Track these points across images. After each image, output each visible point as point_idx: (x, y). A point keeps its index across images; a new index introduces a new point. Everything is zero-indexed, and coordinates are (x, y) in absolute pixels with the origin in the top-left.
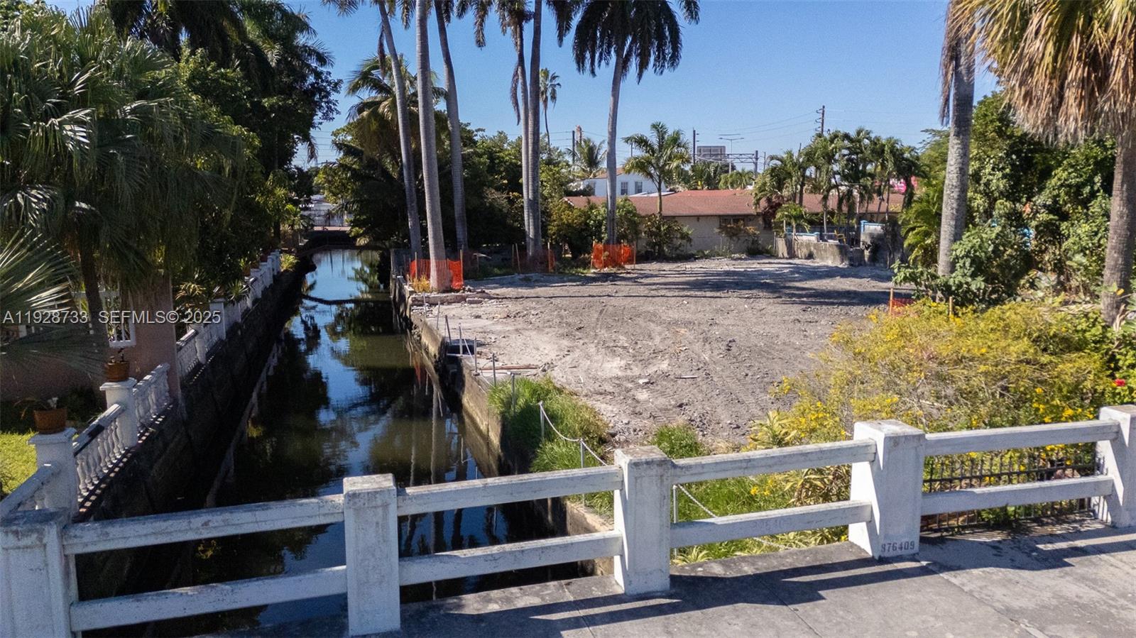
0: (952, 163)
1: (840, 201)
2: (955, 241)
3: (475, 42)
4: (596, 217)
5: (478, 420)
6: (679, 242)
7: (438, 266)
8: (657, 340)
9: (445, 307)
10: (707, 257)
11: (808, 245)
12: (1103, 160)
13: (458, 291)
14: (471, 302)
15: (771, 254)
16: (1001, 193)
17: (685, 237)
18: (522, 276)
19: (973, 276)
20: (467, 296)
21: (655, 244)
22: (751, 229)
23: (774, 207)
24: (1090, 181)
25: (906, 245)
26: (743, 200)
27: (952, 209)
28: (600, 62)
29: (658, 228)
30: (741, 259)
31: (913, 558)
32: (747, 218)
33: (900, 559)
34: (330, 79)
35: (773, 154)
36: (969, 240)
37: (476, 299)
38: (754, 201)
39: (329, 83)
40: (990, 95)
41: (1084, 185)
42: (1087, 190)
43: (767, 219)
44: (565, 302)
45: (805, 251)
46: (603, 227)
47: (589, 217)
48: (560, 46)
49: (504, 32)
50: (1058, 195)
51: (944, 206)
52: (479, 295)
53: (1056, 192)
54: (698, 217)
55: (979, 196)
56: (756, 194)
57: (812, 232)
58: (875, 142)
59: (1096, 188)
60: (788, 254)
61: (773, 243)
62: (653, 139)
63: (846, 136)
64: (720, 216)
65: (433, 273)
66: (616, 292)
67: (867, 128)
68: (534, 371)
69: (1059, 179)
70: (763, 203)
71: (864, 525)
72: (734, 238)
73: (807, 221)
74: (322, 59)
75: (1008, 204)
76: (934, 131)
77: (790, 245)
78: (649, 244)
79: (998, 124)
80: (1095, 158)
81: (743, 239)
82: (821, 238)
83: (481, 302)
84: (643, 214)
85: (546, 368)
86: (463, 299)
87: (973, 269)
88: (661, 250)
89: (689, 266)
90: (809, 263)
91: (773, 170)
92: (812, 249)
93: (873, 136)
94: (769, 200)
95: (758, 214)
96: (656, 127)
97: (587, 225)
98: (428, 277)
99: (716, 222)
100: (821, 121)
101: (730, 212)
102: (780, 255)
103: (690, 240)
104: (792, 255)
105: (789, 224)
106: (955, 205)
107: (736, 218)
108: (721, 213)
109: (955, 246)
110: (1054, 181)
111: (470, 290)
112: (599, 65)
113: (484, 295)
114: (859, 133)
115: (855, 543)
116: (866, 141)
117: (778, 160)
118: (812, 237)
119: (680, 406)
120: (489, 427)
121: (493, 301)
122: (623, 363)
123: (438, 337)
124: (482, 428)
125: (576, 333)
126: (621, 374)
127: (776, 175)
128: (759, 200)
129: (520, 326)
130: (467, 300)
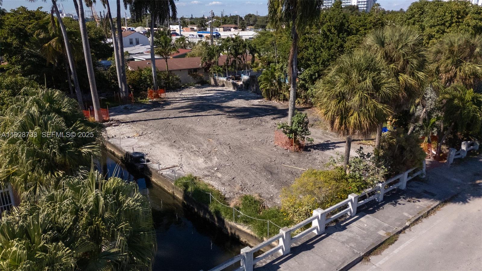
2: (293, 116)
4: (144, 75)
6: (176, 82)
7: (98, 113)
8: (205, 145)
11: (223, 81)
15: (209, 84)
17: (177, 79)
20: (113, 123)
21: (167, 83)
22: (201, 75)
23: (209, 65)
25: (260, 88)
26: (198, 63)
31: (324, 233)
32: (199, 69)
33: (322, 234)
37: (116, 124)
42: (314, 77)
43: (206, 70)
45: (222, 84)
46: (148, 80)
47: (141, 76)
54: (180, 70)
55: (283, 74)
56: (202, 61)
57: (224, 76)
61: (208, 79)
63: (232, 39)
64: (188, 69)
65: (96, 115)
66: (169, 115)
67: (239, 36)
68: (178, 168)
69: (306, 73)
70: (204, 64)
71: (316, 230)
72: (196, 78)
77: (215, 81)
80: (317, 70)
81: (198, 78)
82: (227, 79)
83: (119, 125)
84: (160, 70)
85: (181, 166)
87: (298, 125)
90: (224, 88)
91: (208, 52)
92: (224, 83)
94: (206, 63)
95: (203, 68)
97: (141, 79)
98: (94, 116)
99: (187, 72)
101: (192, 68)
102: (212, 84)
103: (180, 81)
104: (216, 85)
105: (214, 73)
107: (196, 70)
108: (189, 68)
109: (293, 118)
111: (112, 120)
112: (143, 18)
113: (119, 122)
114: (236, 37)
115: (314, 233)
116: (240, 41)
118: (225, 79)
119: (233, 179)
120: (174, 192)
121: (123, 124)
122: (202, 159)
123: (123, 151)
124: (169, 191)
125: (175, 144)
126: (206, 166)
127: (210, 55)
128: (203, 63)
129: (150, 141)
130: (113, 125)
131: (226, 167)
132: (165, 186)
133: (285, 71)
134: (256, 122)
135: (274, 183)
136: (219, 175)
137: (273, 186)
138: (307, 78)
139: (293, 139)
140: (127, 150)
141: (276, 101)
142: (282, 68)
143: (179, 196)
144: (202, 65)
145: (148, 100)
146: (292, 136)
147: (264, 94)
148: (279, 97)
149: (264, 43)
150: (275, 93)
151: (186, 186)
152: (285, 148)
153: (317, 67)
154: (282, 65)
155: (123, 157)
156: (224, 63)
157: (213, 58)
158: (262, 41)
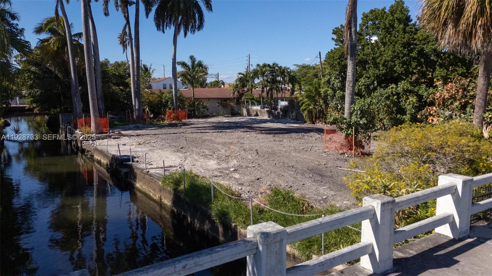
0: (350, 72)
1: (268, 93)
2: (352, 104)
3: (103, 14)
4: (165, 98)
5: (151, 194)
6: (202, 110)
7: (95, 121)
8: (223, 151)
9: (101, 141)
10: (214, 116)
11: (257, 110)
12: (379, 75)
13: (107, 133)
14: (114, 138)
15: (241, 115)
16: (339, 88)
17: (204, 107)
18: (134, 125)
19: (361, 118)
20: (112, 135)
21: (192, 110)
22: (232, 104)
23: (241, 95)
24: (373, 83)
25: (301, 109)
26: (227, 91)
27: (350, 91)
28: (166, 27)
29: (194, 103)
30: (228, 117)
32: (229, 99)
33: (466, 238)
34: (18, 27)
35: (240, 72)
36: (360, 103)
37: (116, 136)
38: (232, 92)
39: (17, 29)
40: (333, 49)
41: (370, 84)
42: (372, 86)
43: (238, 100)
44: (164, 136)
45: (255, 113)
46: (169, 103)
47: (161, 98)
48: (147, 18)
49: (117, 10)
50: (361, 89)
51: (346, 89)
52: (117, 135)
53: (361, 87)
54: (209, 99)
56: (234, 89)
57: (258, 105)
58: (280, 68)
59: (375, 86)
60: (247, 114)
61: (240, 109)
62: (189, 63)
63: (269, 65)
64: (218, 99)
65: (93, 124)
66: (186, 131)
67: (277, 63)
68: (175, 169)
69: (362, 83)
70: (236, 93)
71: (447, 225)
72: (226, 108)
73: (256, 101)
74: (13, 17)
75: (341, 92)
76: (297, 65)
77: (248, 111)
78: (189, 110)
79: (338, 60)
80: (377, 74)
81: (229, 108)
82: (261, 108)
83: (120, 138)
84: (186, 97)
85: (180, 166)
86: (110, 137)
87: (361, 115)
88: (194, 113)
89: (210, 120)
90: (258, 118)
91: (241, 78)
92: (258, 112)
93: (279, 66)
94: (238, 92)
95: (234, 98)
96: (192, 58)
97: (162, 101)
98: (90, 126)
99: (217, 101)
100: (249, 60)
101: (222, 97)
102: (244, 115)
103: (208, 109)
104: (249, 114)
105: (247, 102)
106: (351, 89)
107: (225, 100)
108: (218, 97)
109: (353, 106)
110: (360, 83)
111: (112, 132)
112: (166, 29)
113: (120, 134)
114: (274, 64)
115: (440, 233)
116: (277, 68)
117: (242, 74)
118: (258, 108)
119: (258, 179)
120: (162, 197)
121: (126, 137)
122: (215, 162)
123: (109, 155)
124: (155, 198)
125: (182, 150)
126: (218, 167)
127: (242, 81)
128: (234, 92)
129: (150, 148)
130: (112, 137)
131: (249, 168)
132: (151, 191)
133: (333, 85)
134: (295, 136)
135: (328, 184)
136: (237, 176)
137: (325, 187)
138: (363, 89)
139: (352, 136)
140: (114, 153)
141: (322, 124)
142: (329, 82)
143: (167, 202)
144: (234, 93)
145: (167, 122)
146: (352, 131)
147: (305, 116)
148: (324, 119)
149: (306, 76)
150: (319, 115)
151: (177, 183)
152: (341, 152)
153: (377, 71)
154: (329, 77)
155: (109, 164)
156: (259, 94)
157: (246, 86)
158: (303, 74)
